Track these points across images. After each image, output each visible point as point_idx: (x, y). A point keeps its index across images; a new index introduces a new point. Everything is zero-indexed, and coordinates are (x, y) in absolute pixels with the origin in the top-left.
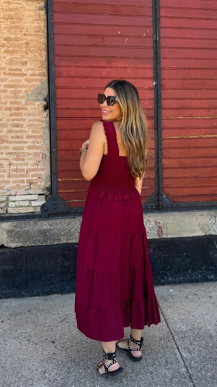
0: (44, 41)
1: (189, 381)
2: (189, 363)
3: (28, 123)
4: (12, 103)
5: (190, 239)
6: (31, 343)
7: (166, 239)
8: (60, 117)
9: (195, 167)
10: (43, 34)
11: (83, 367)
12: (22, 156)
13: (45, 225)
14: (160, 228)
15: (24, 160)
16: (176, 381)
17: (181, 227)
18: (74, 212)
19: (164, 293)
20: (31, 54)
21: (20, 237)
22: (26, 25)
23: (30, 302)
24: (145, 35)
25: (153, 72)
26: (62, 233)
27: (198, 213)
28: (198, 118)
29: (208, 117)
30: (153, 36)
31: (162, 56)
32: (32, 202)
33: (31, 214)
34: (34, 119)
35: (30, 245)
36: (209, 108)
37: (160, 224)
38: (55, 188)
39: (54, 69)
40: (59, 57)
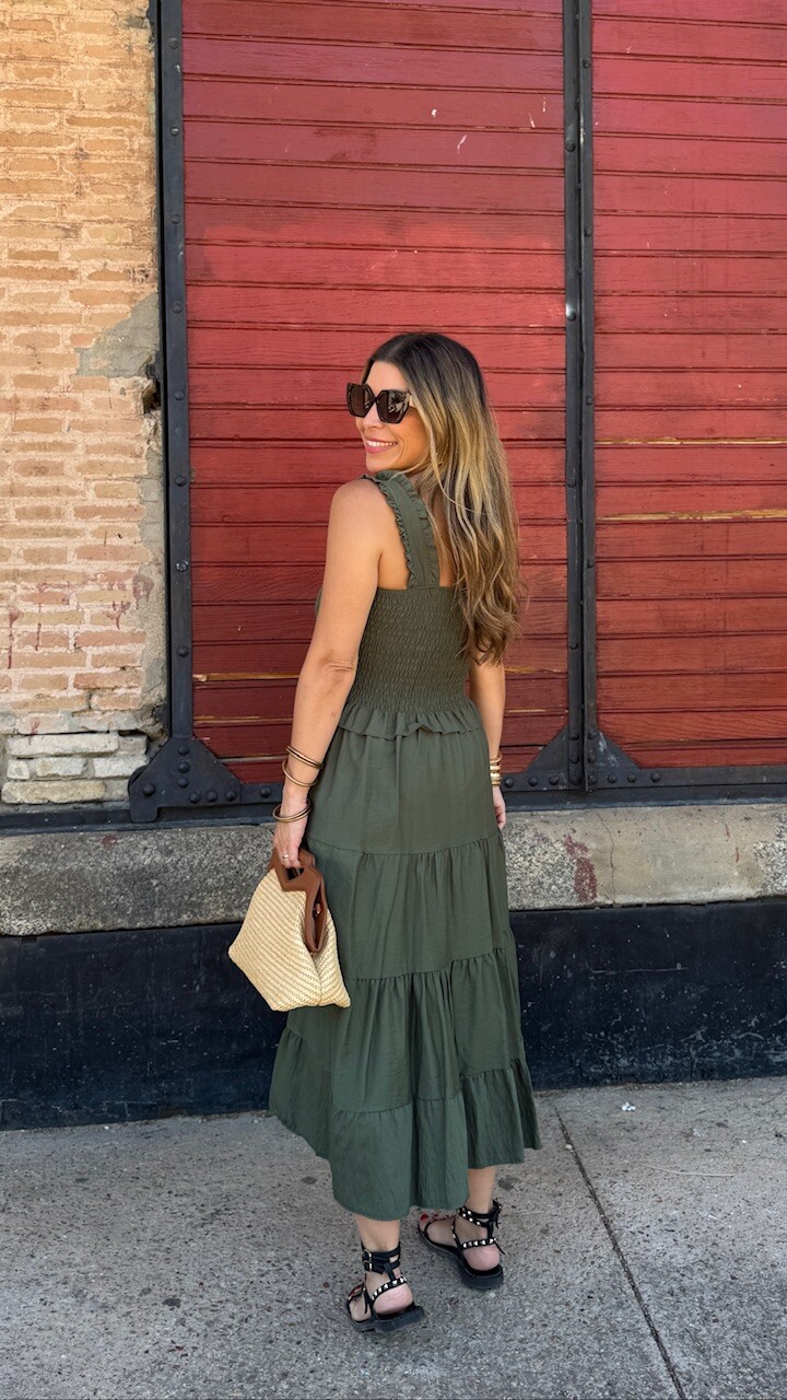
0: (144, 145)
3: (83, 460)
4: (22, 381)
5: (700, 908)
6: (88, 1304)
7: (610, 910)
8: (204, 436)
9: (724, 634)
10: (144, 119)
12: (59, 586)
13: (144, 850)
14: (586, 867)
15: (65, 601)
17: (666, 864)
18: (254, 801)
19: (598, 1119)
20: (96, 197)
21: (49, 894)
22: (78, 84)
23: (85, 1144)
24: (532, 123)
25: (563, 268)
26: (210, 881)
27: (735, 811)
28: (735, 443)
29: (774, 439)
30: (564, 129)
31: (599, 204)
32: (95, 760)
33: (92, 806)
34: (104, 442)
35: (86, 927)
36: (779, 408)
37: (586, 850)
38: (182, 709)
39: (181, 253)
40: (205, 206)
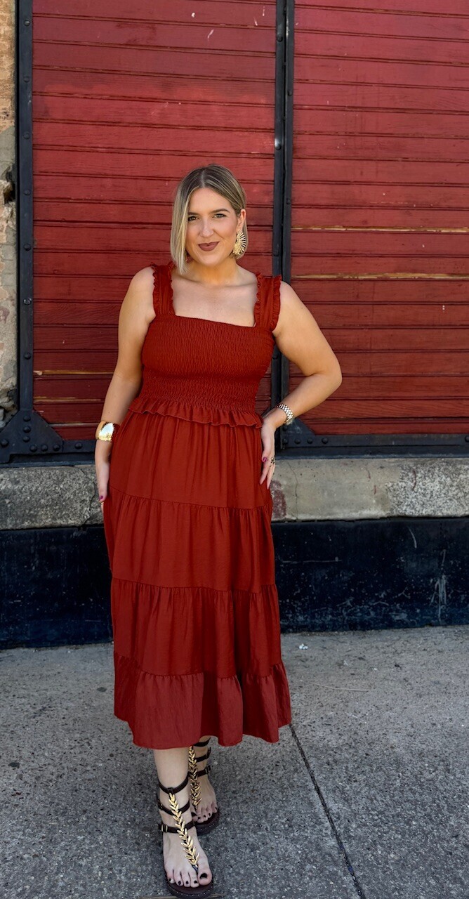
0: (8, 31)
1: (345, 871)
2: (345, 828)
5: (352, 523)
7: (294, 523)
8: (42, 219)
9: (370, 351)
10: (7, 15)
11: (86, 828)
13: (1, 481)
14: (281, 496)
16: (311, 871)
17: (330, 495)
18: (71, 451)
24: (256, 22)
25: (273, 116)
26: (42, 501)
27: (375, 462)
28: (381, 230)
29: (405, 228)
30: (276, 27)
31: (296, 77)
36: (408, 208)
37: (280, 485)
38: (26, 392)
39: (30, 101)
40: (45, 71)
